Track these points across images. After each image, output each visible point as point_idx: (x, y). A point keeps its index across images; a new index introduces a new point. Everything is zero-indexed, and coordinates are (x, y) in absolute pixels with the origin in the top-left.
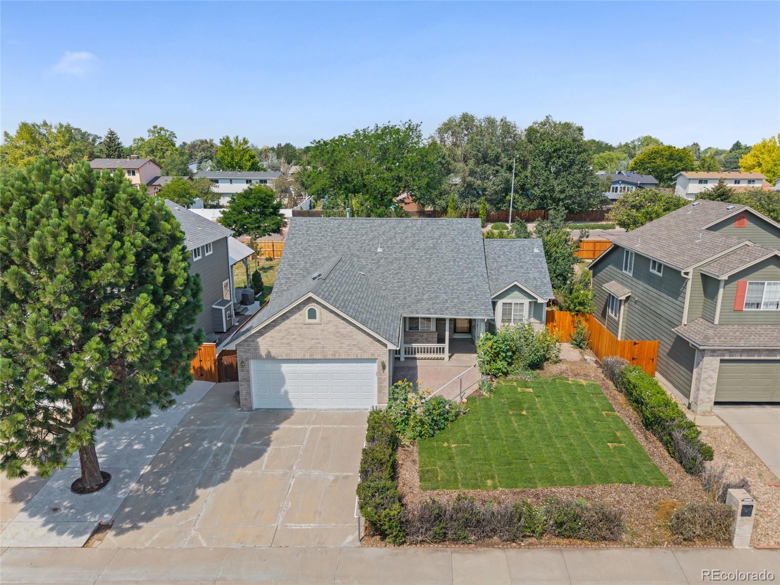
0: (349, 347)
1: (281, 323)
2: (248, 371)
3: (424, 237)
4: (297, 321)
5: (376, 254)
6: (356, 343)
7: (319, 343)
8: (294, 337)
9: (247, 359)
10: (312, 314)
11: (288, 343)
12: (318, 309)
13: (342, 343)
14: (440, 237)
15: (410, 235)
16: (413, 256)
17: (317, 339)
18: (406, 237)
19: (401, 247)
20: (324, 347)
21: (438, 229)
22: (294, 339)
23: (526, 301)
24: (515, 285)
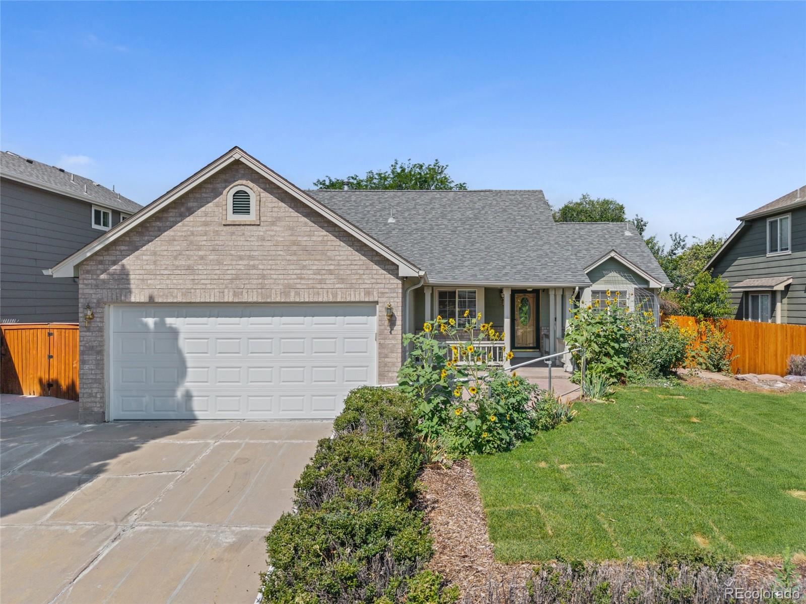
0: (319, 277)
1: (176, 223)
2: (101, 330)
3: (459, 208)
4: (208, 219)
5: (386, 224)
6: (332, 267)
7: (254, 267)
8: (201, 253)
9: (100, 303)
10: (241, 204)
11: (189, 268)
12: (254, 191)
13: (304, 268)
14: (483, 208)
15: (438, 206)
16: (443, 227)
17: (251, 258)
18: (433, 209)
19: (425, 218)
20: (263, 277)
21: (479, 200)
22: (202, 258)
23: (630, 288)
24: (612, 259)
